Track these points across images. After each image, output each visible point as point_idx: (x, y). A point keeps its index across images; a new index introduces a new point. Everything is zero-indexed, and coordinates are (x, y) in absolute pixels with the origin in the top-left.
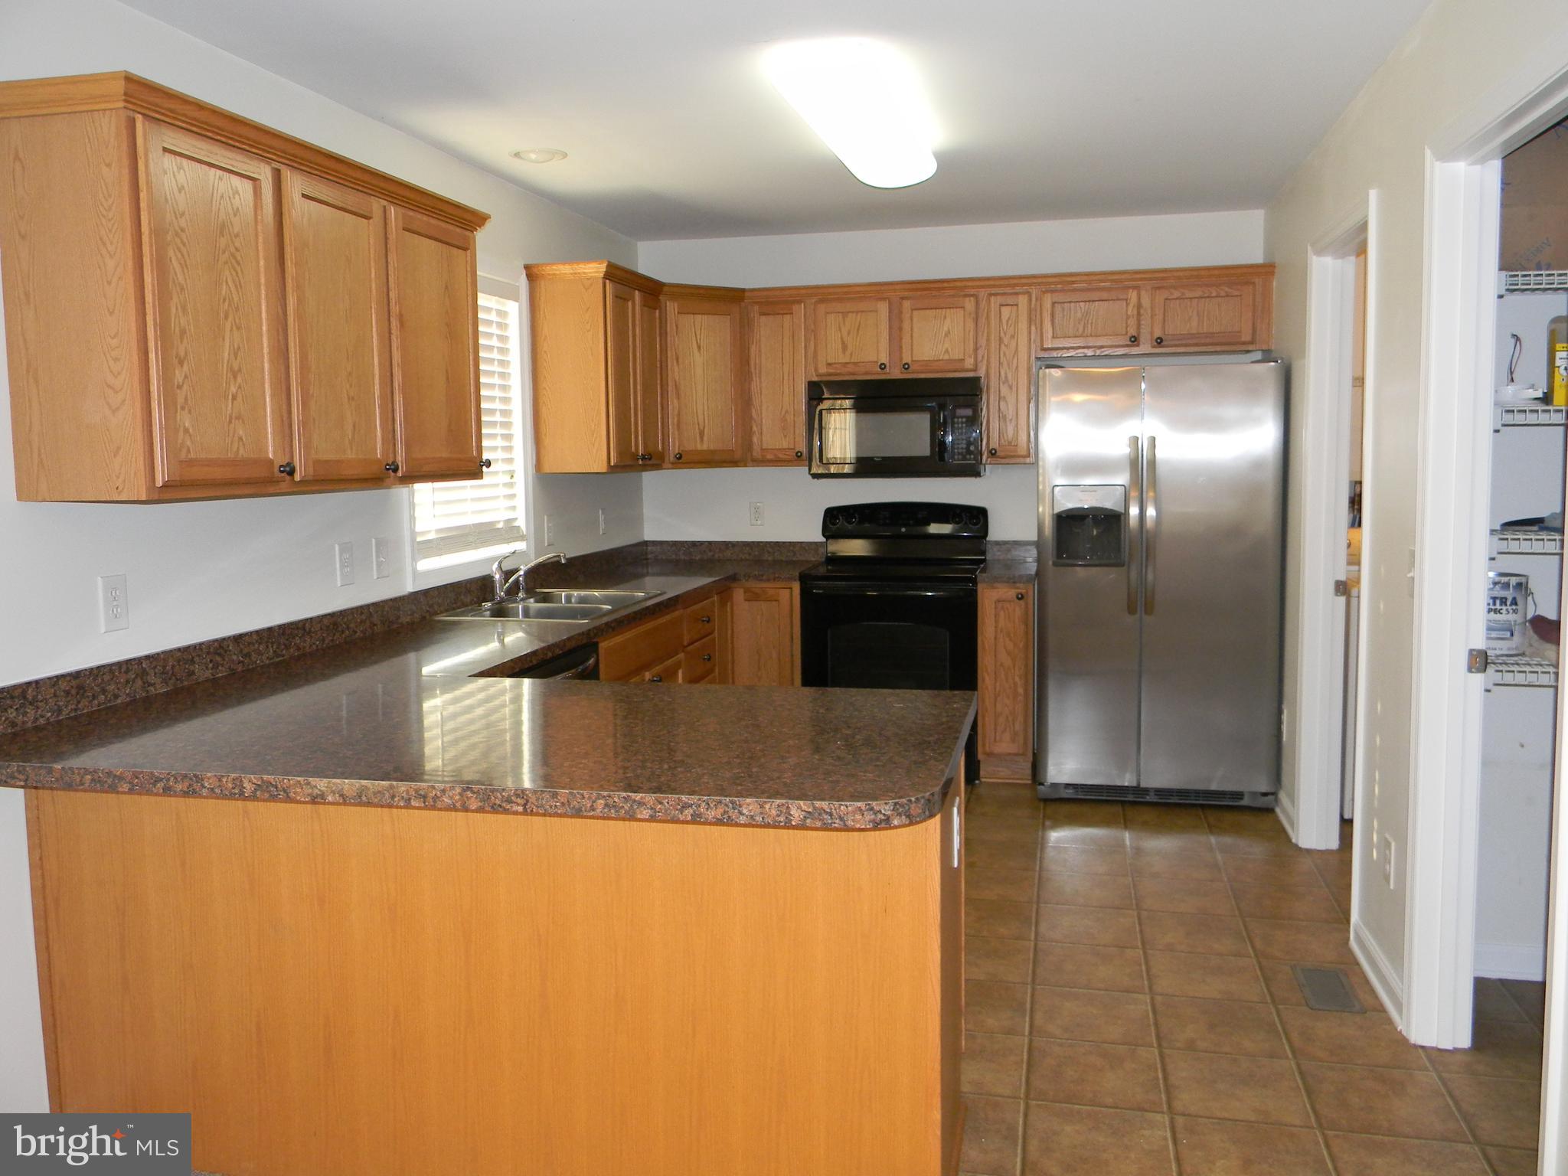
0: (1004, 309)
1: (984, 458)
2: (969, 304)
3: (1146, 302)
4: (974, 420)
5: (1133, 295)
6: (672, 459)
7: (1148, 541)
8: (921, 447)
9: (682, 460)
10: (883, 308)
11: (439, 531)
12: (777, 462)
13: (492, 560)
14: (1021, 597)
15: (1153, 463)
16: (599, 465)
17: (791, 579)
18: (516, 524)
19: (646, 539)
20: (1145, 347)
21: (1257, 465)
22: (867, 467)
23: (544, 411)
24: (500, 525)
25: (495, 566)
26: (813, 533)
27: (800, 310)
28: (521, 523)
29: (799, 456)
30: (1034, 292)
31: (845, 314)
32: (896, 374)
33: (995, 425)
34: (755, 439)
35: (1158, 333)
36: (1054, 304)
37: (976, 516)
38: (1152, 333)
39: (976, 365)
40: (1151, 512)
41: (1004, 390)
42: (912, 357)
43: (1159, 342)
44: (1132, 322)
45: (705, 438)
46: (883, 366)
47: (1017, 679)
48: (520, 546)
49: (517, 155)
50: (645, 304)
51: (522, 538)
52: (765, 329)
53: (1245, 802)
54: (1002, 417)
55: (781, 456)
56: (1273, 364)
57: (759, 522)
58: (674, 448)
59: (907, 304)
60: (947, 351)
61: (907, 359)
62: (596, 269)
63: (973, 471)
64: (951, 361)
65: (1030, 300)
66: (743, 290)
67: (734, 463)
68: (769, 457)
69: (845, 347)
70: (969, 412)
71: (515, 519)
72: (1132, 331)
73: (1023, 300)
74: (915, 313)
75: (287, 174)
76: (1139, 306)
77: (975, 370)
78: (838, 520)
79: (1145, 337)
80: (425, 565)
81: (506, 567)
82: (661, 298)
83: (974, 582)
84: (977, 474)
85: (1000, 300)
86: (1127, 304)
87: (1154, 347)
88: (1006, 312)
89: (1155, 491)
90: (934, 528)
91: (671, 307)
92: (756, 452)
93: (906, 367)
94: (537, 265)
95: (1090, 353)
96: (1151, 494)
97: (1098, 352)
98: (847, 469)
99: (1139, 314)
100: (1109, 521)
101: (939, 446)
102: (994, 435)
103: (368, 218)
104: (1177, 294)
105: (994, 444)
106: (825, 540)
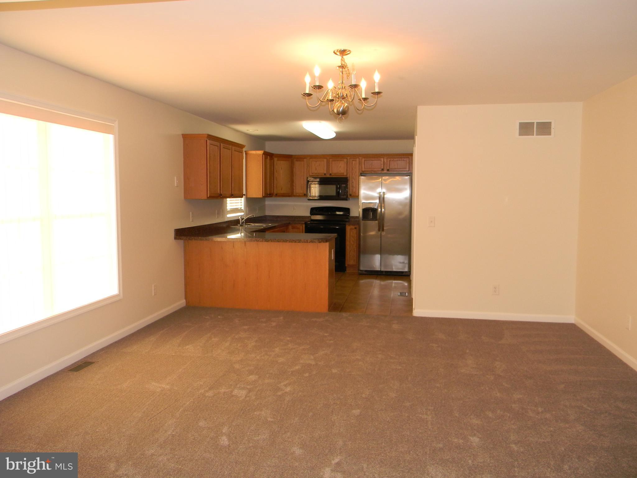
0: (353, 161)
1: (349, 196)
2: (345, 160)
3: (385, 161)
4: (346, 187)
5: (382, 159)
6: (275, 195)
7: (382, 215)
8: (334, 193)
9: (277, 195)
10: (325, 160)
11: (230, 209)
12: (299, 196)
13: (239, 216)
14: (355, 228)
15: (384, 198)
16: (261, 196)
17: (303, 224)
18: (242, 209)
19: (266, 215)
20: (385, 172)
21: (406, 199)
22: (322, 198)
23: (248, 183)
24: (239, 209)
25: (240, 218)
26: (307, 214)
27: (305, 160)
28: (243, 208)
29: (305, 195)
30: (360, 158)
31: (316, 162)
32: (328, 176)
33: (351, 188)
34: (294, 191)
35: (388, 168)
36: (365, 161)
37: (347, 210)
38: (387, 168)
39: (347, 174)
40: (383, 210)
41: (353, 180)
42: (332, 172)
43: (388, 170)
44: (382, 165)
45: (283, 190)
46: (325, 174)
47: (355, 247)
48: (242, 214)
49: (248, 130)
50: (270, 159)
51: (243, 212)
52: (297, 164)
53: (404, 274)
54: (352, 186)
55: (300, 195)
56: (409, 177)
57: (295, 211)
58: (275, 192)
59: (331, 160)
60: (340, 171)
61: (331, 172)
62: (261, 152)
63: (346, 199)
64: (341, 173)
65: (359, 160)
66: (292, 155)
67: (289, 196)
68: (298, 195)
69: (316, 169)
70: (344, 185)
71: (242, 208)
72: (382, 168)
73: (357, 160)
74: (333, 162)
75: (221, 144)
76: (384, 162)
77: (347, 176)
78: (314, 211)
79: (385, 169)
80: (229, 216)
81: (242, 218)
82: (273, 157)
83: (345, 225)
84: (347, 200)
85: (352, 159)
86: (381, 162)
87: (387, 171)
88: (354, 162)
89: (384, 205)
90: (338, 213)
91: (276, 159)
92: (295, 194)
93: (330, 174)
94: (247, 151)
95: (373, 172)
96: (383, 205)
97: (375, 172)
98: (316, 198)
99: (384, 164)
100: (374, 210)
101: (338, 193)
102: (351, 191)
103: (230, 150)
104: (392, 159)
105: (351, 193)
106: (310, 215)
